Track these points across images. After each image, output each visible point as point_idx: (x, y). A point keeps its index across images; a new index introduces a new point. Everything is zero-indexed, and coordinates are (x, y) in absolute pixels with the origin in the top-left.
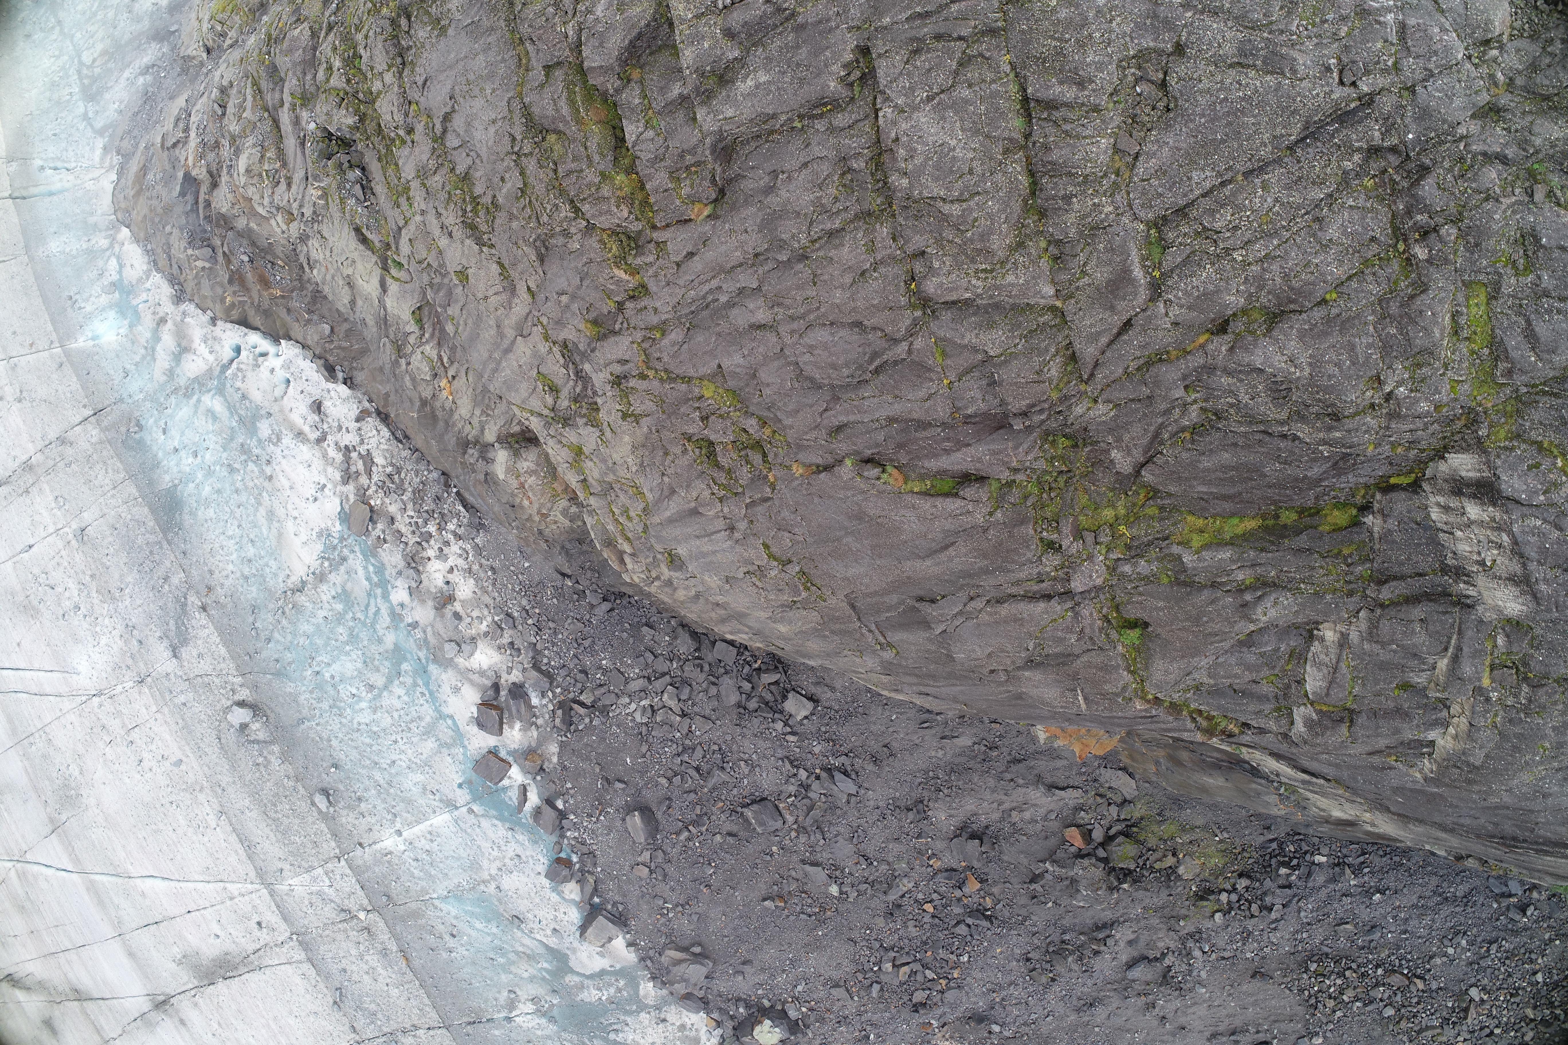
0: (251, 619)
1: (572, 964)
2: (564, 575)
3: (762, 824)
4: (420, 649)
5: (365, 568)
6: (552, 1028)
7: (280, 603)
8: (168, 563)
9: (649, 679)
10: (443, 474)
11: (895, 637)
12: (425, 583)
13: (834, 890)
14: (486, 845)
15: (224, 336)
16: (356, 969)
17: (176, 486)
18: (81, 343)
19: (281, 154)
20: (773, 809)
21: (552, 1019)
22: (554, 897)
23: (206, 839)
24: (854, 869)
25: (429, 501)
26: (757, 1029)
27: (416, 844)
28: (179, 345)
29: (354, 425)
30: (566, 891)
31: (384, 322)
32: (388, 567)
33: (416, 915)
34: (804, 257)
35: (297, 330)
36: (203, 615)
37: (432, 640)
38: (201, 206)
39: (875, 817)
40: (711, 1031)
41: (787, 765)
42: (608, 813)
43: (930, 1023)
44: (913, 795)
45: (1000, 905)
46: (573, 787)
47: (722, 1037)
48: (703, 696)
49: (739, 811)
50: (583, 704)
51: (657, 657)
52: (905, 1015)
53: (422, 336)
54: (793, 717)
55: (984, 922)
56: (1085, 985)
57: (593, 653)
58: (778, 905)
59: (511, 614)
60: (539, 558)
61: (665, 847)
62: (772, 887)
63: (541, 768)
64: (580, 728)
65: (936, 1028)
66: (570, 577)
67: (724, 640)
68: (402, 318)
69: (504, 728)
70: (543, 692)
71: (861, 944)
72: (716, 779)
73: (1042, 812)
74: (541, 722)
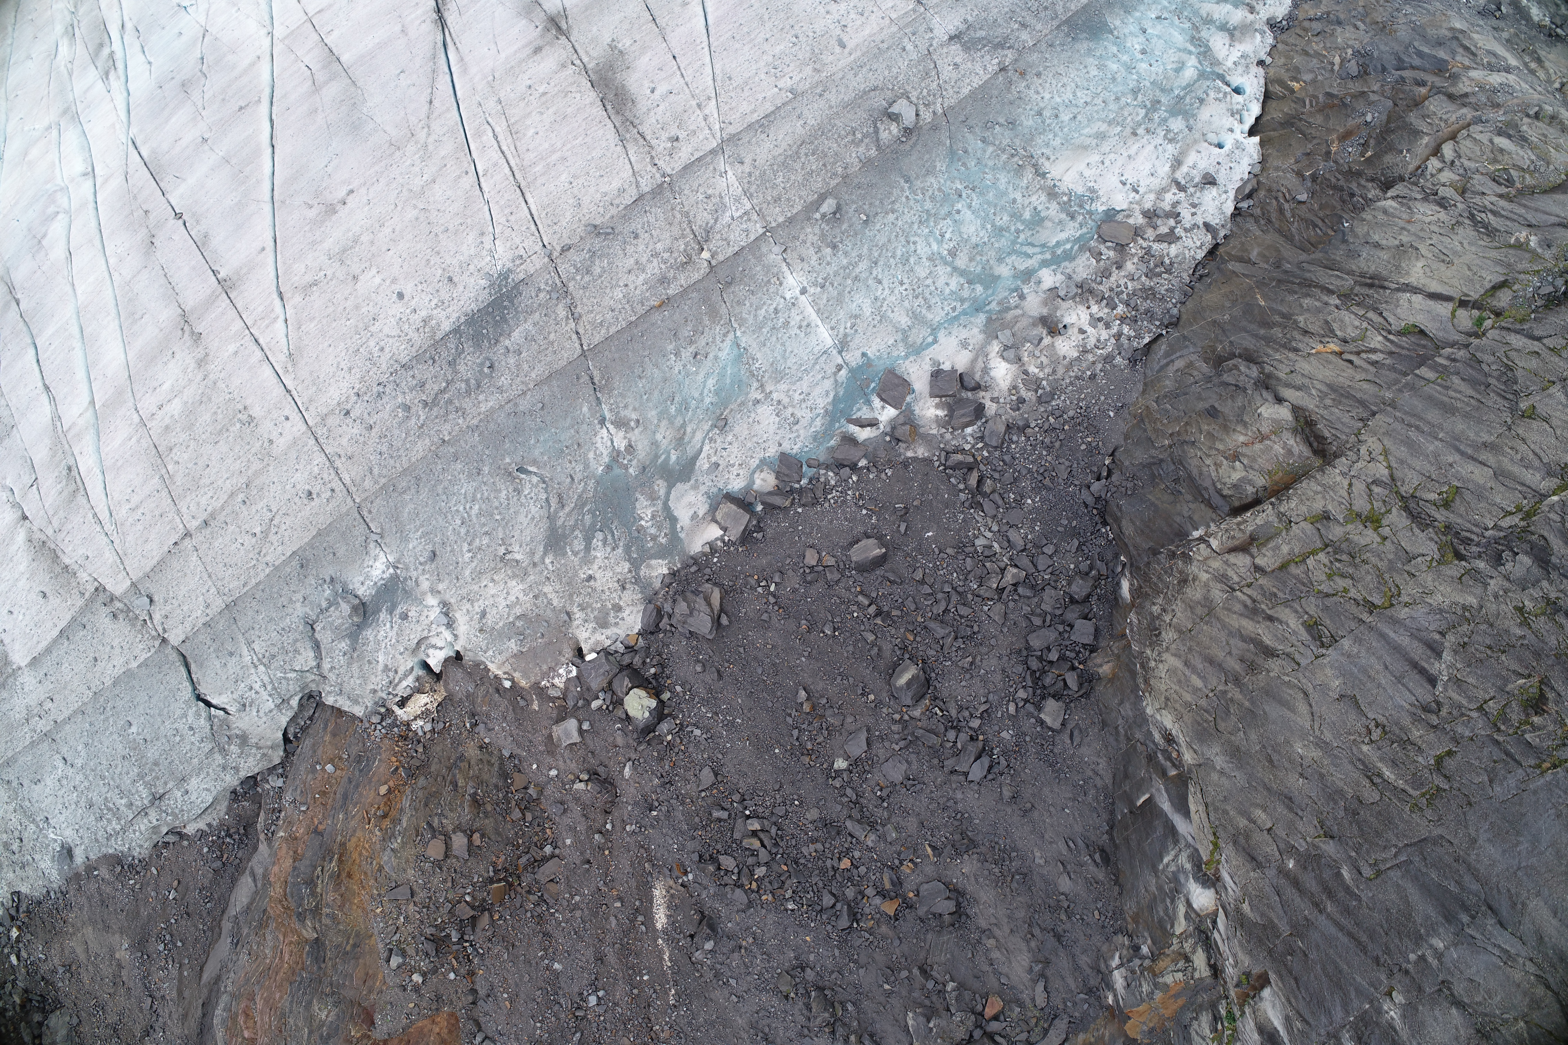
0: (1002, 120)
2: (1113, 455)
3: (904, 685)
4: (999, 303)
5: (1068, 240)
7: (1022, 152)
10: (1177, 320)
12: (1065, 305)
13: (841, 764)
14: (804, 386)
16: (641, 249)
21: (609, 468)
22: (754, 462)
24: (873, 784)
25: (1147, 306)
26: (642, 693)
29: (1200, 221)
30: (763, 475)
32: (1073, 264)
33: (714, 314)
35: (1284, 158)
36: (996, 68)
37: (1010, 315)
40: (620, 639)
41: (983, 708)
42: (870, 517)
43: (686, 873)
44: (980, 837)
45: (867, 935)
46: (888, 477)
47: (616, 652)
48: (1026, 609)
49: (907, 656)
50: (980, 482)
51: (1050, 556)
52: (690, 845)
53: (1390, 333)
54: (1040, 709)
55: (844, 922)
56: (786, 1029)
57: (1037, 490)
58: (802, 704)
59: (1053, 399)
60: (1123, 427)
61: (844, 580)
62: (822, 696)
63: (899, 440)
64: (952, 480)
65: (680, 881)
66: (1113, 461)
67: (1097, 630)
68: (1399, 310)
69: (937, 400)
70: (982, 438)
71: (778, 796)
72: (940, 631)
73: (1004, 969)
74: (948, 436)
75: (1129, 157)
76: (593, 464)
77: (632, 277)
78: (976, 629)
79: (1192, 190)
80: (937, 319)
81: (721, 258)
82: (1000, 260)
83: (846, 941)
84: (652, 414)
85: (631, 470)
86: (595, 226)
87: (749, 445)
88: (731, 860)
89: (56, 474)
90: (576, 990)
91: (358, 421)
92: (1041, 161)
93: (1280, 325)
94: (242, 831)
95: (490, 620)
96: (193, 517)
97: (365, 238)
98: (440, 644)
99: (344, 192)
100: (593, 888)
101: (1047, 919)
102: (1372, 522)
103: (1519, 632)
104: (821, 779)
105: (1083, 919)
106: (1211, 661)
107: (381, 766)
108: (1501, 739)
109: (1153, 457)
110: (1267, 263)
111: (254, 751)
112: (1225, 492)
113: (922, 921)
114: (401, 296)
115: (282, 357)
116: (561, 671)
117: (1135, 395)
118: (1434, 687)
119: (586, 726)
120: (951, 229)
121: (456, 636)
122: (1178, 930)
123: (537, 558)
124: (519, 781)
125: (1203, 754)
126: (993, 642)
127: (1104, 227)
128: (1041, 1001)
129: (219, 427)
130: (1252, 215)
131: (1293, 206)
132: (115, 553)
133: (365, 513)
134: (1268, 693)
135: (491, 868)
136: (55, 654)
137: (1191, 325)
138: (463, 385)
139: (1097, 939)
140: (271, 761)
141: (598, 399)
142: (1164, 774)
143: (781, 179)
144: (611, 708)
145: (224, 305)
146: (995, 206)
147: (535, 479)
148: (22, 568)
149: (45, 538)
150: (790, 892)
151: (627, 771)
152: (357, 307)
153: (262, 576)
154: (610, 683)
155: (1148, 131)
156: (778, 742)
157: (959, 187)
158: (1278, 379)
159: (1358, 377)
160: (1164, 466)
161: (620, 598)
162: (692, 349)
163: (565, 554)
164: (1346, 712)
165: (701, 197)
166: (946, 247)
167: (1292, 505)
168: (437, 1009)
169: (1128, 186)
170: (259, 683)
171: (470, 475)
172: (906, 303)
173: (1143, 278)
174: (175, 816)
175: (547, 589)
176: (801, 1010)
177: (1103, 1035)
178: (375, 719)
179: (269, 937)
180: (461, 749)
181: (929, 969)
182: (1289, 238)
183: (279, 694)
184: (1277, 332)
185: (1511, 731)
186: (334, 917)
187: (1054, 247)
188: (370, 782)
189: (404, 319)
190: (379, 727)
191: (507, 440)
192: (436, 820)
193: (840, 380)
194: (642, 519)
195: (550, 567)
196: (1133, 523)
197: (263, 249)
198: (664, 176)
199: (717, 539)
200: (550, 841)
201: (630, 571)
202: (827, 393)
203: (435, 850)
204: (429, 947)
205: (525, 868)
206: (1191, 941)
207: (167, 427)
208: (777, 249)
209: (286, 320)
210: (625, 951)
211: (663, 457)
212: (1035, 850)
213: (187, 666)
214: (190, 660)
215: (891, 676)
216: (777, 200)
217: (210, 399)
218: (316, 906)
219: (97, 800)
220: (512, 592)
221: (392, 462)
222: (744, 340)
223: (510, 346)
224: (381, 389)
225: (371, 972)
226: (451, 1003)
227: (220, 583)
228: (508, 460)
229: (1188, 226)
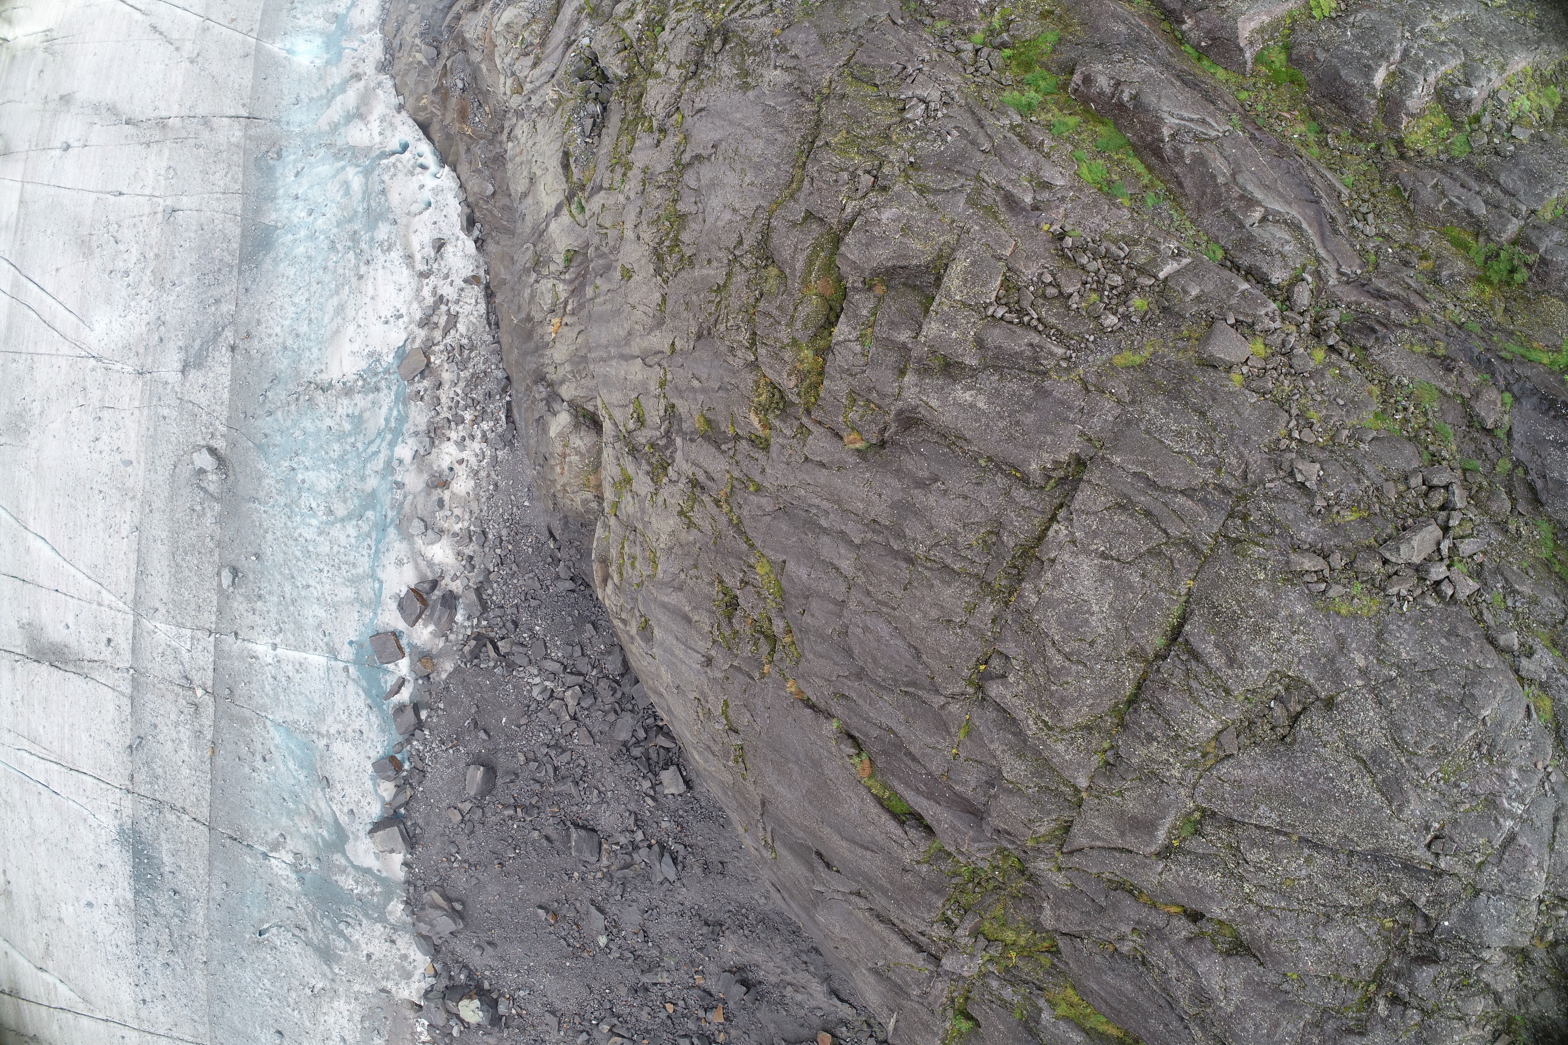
0: (266, 386)
1: (347, 847)
2: (552, 535)
3: (579, 850)
4: (392, 508)
5: (391, 409)
6: (296, 887)
8: (227, 289)
9: (565, 668)
10: (508, 378)
11: (782, 851)
12: (433, 457)
13: (603, 940)
15: (400, 127)
16: (166, 731)
17: (276, 228)
18: (275, 47)
19: (545, 34)
20: (596, 844)
21: (301, 880)
22: (369, 785)
23: (110, 541)
24: (630, 936)
25: (481, 392)
26: (465, 1002)
28: (358, 108)
29: (459, 283)
30: (382, 787)
31: (539, 233)
32: (411, 422)
33: (245, 722)
34: (911, 560)
35: (464, 168)
36: (229, 354)
37: (407, 508)
38: (451, 15)
39: (675, 910)
40: (426, 976)
42: (458, 751)
47: (432, 987)
48: (599, 715)
49: (569, 824)
50: (497, 648)
53: (563, 273)
57: (533, 615)
58: (547, 919)
59: (486, 534)
60: (540, 506)
61: (486, 811)
62: (552, 902)
63: (428, 675)
64: (482, 666)
66: (555, 540)
68: (556, 246)
69: (419, 622)
70: (471, 615)
71: (595, 996)
72: (565, 789)
73: (813, 1004)
74: (451, 638)
78: (583, 763)
84: (284, 821)
86: (130, 747)
93: (533, 331)
104: (604, 961)
116: (419, 1030)
123: (330, 975)
126: (599, 763)
127: (404, 368)
130: (486, 238)
131: (492, 203)
137: (513, 375)
144: (465, 1027)
147: (274, 930)
154: (447, 1012)
155: (368, 262)
158: (555, 383)
159: (574, 336)
172: (339, 580)
173: (462, 374)
184: (536, 339)
199: (403, 860)
212: (753, 895)
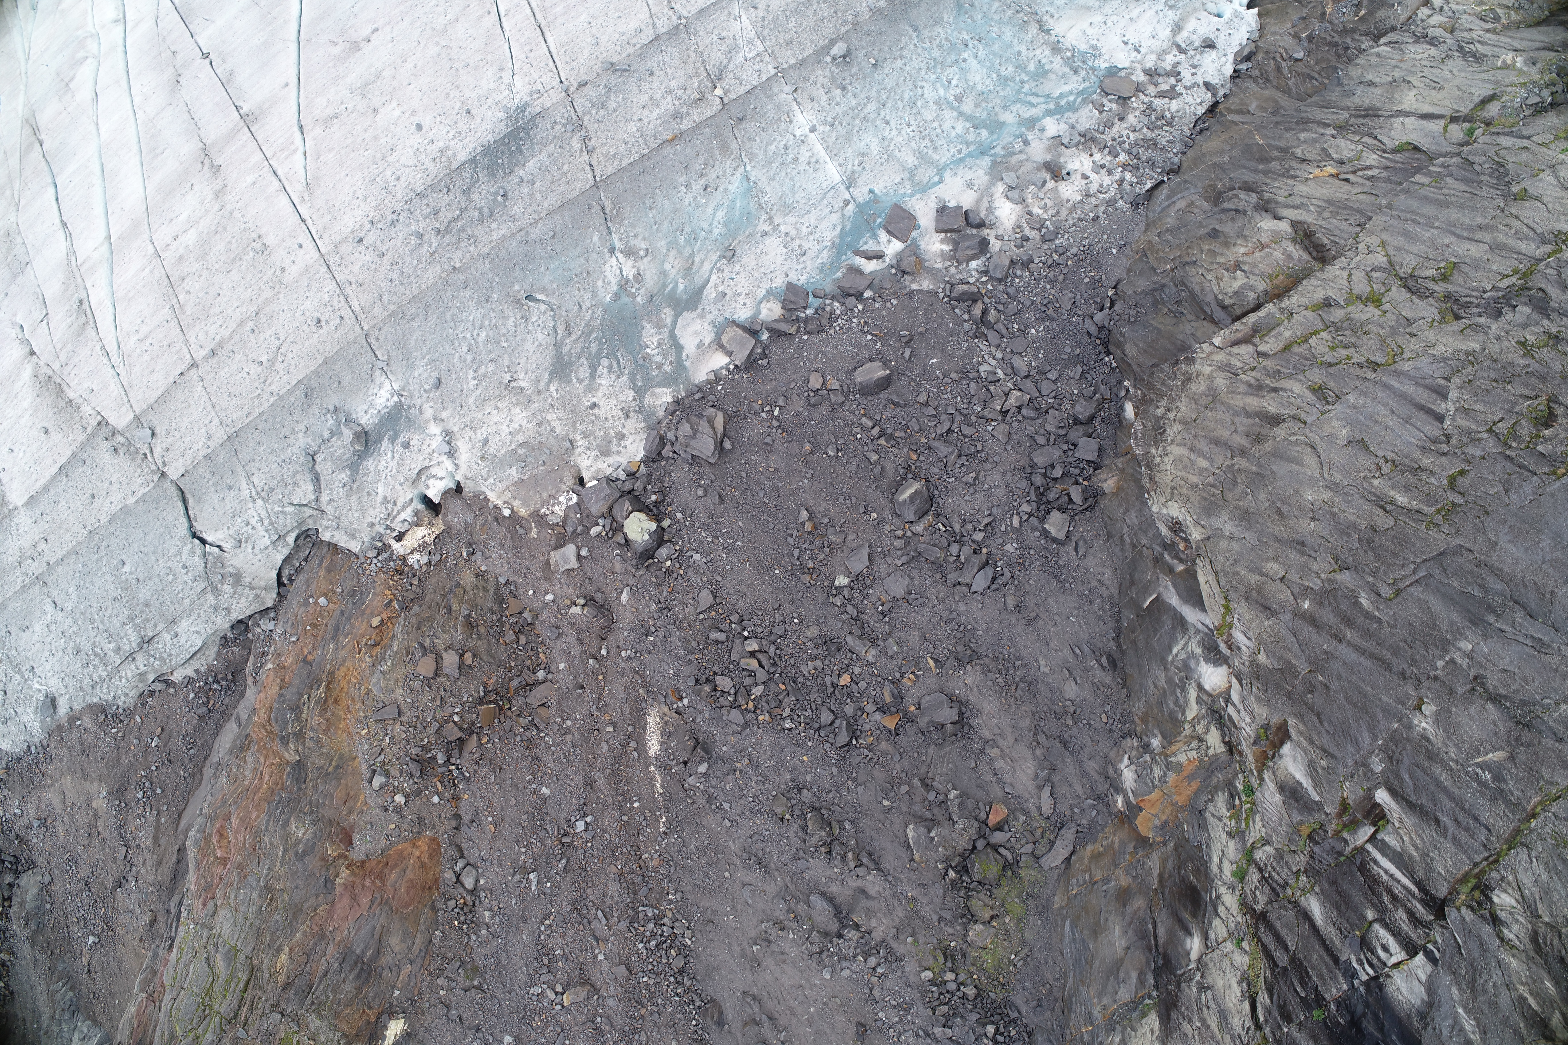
2: (1116, 288)
3: (906, 500)
5: (1071, 93)
9: (1029, 376)
10: (1178, 168)
12: (1068, 152)
13: (842, 581)
14: (812, 219)
16: (656, 86)
20: (924, 511)
21: (616, 297)
24: (875, 599)
25: (1148, 155)
26: (642, 516)
27: (803, 149)
30: (769, 305)
31: (1371, 114)
32: (1076, 115)
33: (725, 148)
35: (1279, 24)
37: (1014, 159)
40: (623, 467)
41: (986, 520)
42: (875, 343)
43: (681, 699)
44: (984, 648)
45: (866, 752)
46: (893, 306)
47: (618, 479)
48: (1030, 430)
49: (910, 476)
50: (984, 313)
51: (1054, 382)
52: (686, 670)
53: (1384, 152)
54: (1042, 520)
55: (843, 739)
56: (781, 853)
57: (1040, 320)
58: (803, 524)
59: (1056, 237)
60: (1125, 262)
61: (848, 403)
62: (824, 516)
63: (904, 273)
64: (957, 311)
65: (675, 706)
66: (1116, 294)
67: (1101, 449)
68: (1393, 133)
69: (943, 235)
70: (986, 272)
71: (777, 616)
72: (943, 449)
73: (1009, 779)
74: (953, 270)
75: (1131, 19)
76: (601, 292)
77: (646, 112)
78: (980, 447)
79: (1192, 52)
80: (943, 160)
81: (733, 95)
82: (1005, 108)
83: (844, 759)
84: (662, 244)
85: (639, 299)
86: (612, 64)
87: (756, 275)
88: (728, 680)
89: (67, 308)
90: (564, 815)
91: (371, 249)
92: (1045, 18)
93: (1278, 159)
94: (230, 677)
95: (492, 448)
96: (201, 347)
97: (387, 73)
98: (441, 473)
99: (369, 31)
100: (585, 712)
101: (1052, 726)
102: (1373, 302)
103: (1523, 362)
104: (821, 598)
105: (1090, 725)
106: (1216, 442)
107: (375, 599)
108: (1512, 453)
109: (1155, 283)
110: (1266, 112)
111: (247, 591)
112: (1228, 302)
113: (922, 732)
114: (419, 127)
115: (300, 187)
116: (561, 499)
117: (1137, 234)
118: (1442, 423)
119: (584, 552)
120: (957, 77)
121: (457, 465)
122: (1190, 715)
123: (541, 386)
124: (514, 606)
125: (1211, 526)
126: (997, 459)
127: (1107, 81)
128: (1047, 809)
129: (232, 256)
130: (1251, 77)
131: (1290, 64)
132: (120, 386)
133: (372, 341)
134: (1275, 455)
135: (482, 688)
136: (52, 492)
137: (1192, 169)
138: (476, 214)
139: (1105, 744)
140: (263, 603)
141: (608, 228)
142: (1171, 571)
143: (793, 24)
144: (610, 535)
145: (245, 138)
146: (1001, 57)
147: (543, 307)
148: (26, 404)
149: (50, 372)
150: (787, 710)
151: (624, 597)
152: (376, 138)
153: (266, 406)
154: (610, 509)
156: (779, 563)
157: (966, 37)
158: (1277, 202)
159: (1355, 191)
160: (1166, 290)
161: (624, 426)
162: (702, 182)
163: (570, 381)
164: (1355, 455)
165: (715, 38)
166: (953, 92)
167: (1294, 300)
168: (419, 833)
169: (1130, 46)
170: (256, 518)
171: (479, 302)
172: (913, 144)
173: (1145, 130)
174: (162, 659)
175: (551, 416)
176: (796, 833)
177: (1113, 842)
178: (372, 554)
179: (250, 759)
180: (456, 577)
181: (929, 782)
182: (1287, 92)
183: (276, 529)
184: (1276, 165)
185: (1522, 446)
186: (318, 741)
187: (1058, 98)
188: (363, 613)
189: (422, 150)
190: (375, 561)
191: (517, 268)
192: (428, 640)
193: (847, 215)
194: (648, 347)
195: (554, 394)
196: (1137, 345)
197: (287, 85)
198: (680, 18)
199: (722, 368)
200: (543, 666)
201: (634, 400)
202: (834, 226)
203: (426, 667)
204: (414, 768)
205: (517, 691)
206: (1204, 722)
207: (181, 257)
208: (788, 89)
209: (305, 153)
210: (615, 777)
211: (671, 286)
212: (1040, 658)
213: (185, 502)
214: (188, 495)
215: (894, 494)
216: (789, 43)
217: (225, 229)
218: (301, 730)
219: (85, 645)
220: (516, 419)
221: (402, 289)
222: (754, 174)
223: (524, 176)
224: (395, 217)
225: (352, 793)
226: (434, 827)
227: (223, 414)
228: (517, 287)
229: (1188, 84)
